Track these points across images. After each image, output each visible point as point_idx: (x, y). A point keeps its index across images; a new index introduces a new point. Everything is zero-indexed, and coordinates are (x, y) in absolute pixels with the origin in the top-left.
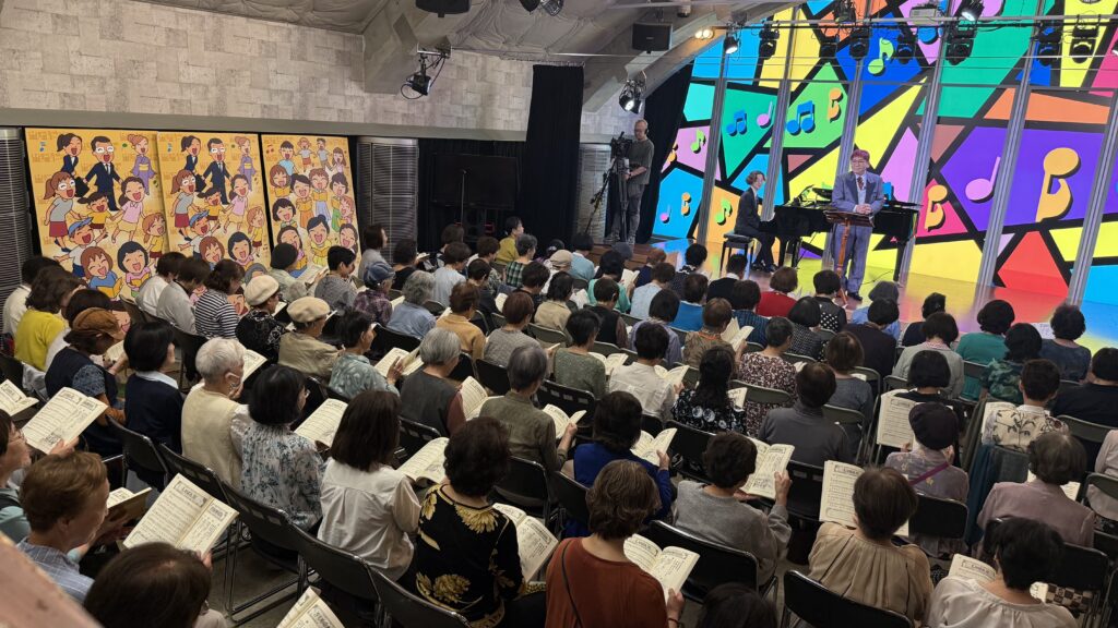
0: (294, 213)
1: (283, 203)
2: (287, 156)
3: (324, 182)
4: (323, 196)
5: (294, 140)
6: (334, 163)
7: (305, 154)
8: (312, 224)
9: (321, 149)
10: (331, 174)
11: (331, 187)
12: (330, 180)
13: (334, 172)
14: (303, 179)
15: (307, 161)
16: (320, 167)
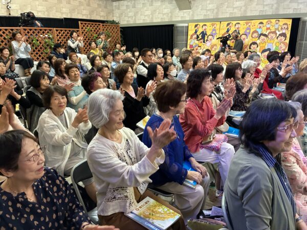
0: (257, 47)
1: (254, 43)
2: (260, 27)
3: (274, 36)
4: (272, 41)
5: (265, 21)
6: (282, 28)
7: (268, 26)
8: (264, 51)
9: (277, 23)
10: (278, 33)
11: (277, 38)
12: (278, 35)
13: (281, 32)
14: (265, 35)
15: (268, 29)
16: (274, 30)
